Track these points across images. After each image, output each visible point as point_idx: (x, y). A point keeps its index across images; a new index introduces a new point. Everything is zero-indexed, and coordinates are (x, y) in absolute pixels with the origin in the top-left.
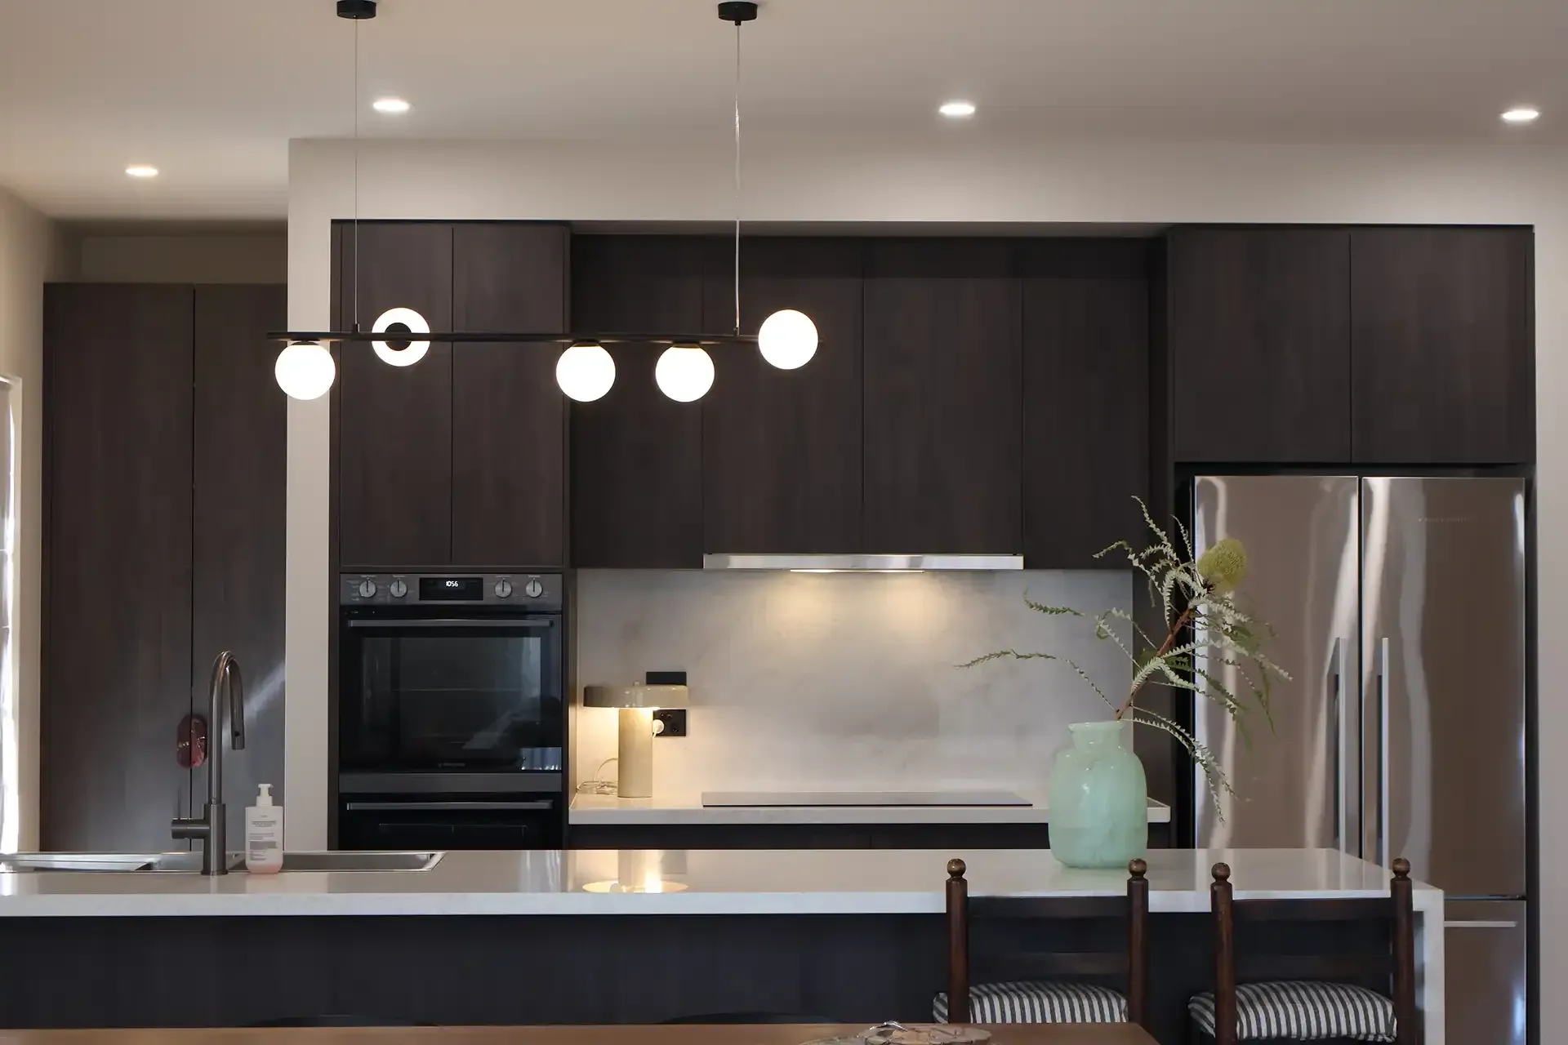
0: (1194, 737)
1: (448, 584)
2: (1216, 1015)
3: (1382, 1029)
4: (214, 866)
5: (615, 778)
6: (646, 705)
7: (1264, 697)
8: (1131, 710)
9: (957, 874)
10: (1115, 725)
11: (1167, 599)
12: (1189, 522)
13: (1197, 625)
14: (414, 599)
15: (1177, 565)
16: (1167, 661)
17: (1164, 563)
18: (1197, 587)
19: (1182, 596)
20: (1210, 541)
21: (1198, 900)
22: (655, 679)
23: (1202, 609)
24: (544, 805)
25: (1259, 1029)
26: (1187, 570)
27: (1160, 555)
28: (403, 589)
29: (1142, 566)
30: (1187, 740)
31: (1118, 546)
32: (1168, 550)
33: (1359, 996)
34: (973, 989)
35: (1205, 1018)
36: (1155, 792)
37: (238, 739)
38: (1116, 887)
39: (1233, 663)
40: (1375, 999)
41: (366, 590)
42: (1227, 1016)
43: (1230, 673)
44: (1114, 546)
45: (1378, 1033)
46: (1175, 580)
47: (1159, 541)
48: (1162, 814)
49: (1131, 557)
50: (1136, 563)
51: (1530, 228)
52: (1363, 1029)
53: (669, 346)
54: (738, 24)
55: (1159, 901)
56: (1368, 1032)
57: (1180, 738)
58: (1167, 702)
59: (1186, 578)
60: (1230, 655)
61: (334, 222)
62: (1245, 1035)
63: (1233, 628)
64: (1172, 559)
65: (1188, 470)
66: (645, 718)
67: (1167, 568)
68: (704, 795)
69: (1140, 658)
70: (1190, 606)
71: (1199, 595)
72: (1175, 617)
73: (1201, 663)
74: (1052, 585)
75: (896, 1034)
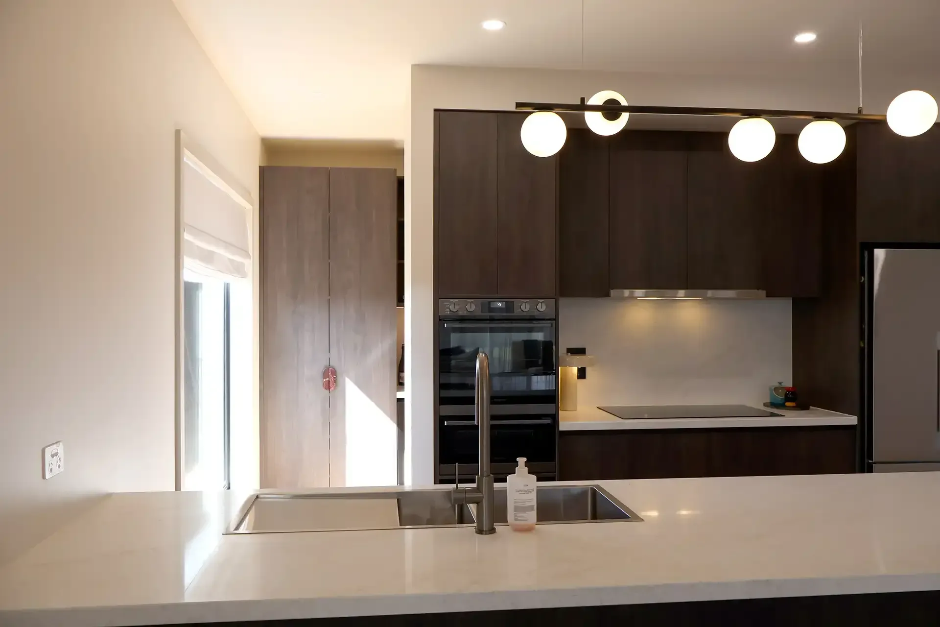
4: (486, 526)
6: (574, 365)
14: (479, 313)
24: (548, 421)
28: (473, 307)
41: (454, 308)
61: (435, 110)
66: (574, 371)
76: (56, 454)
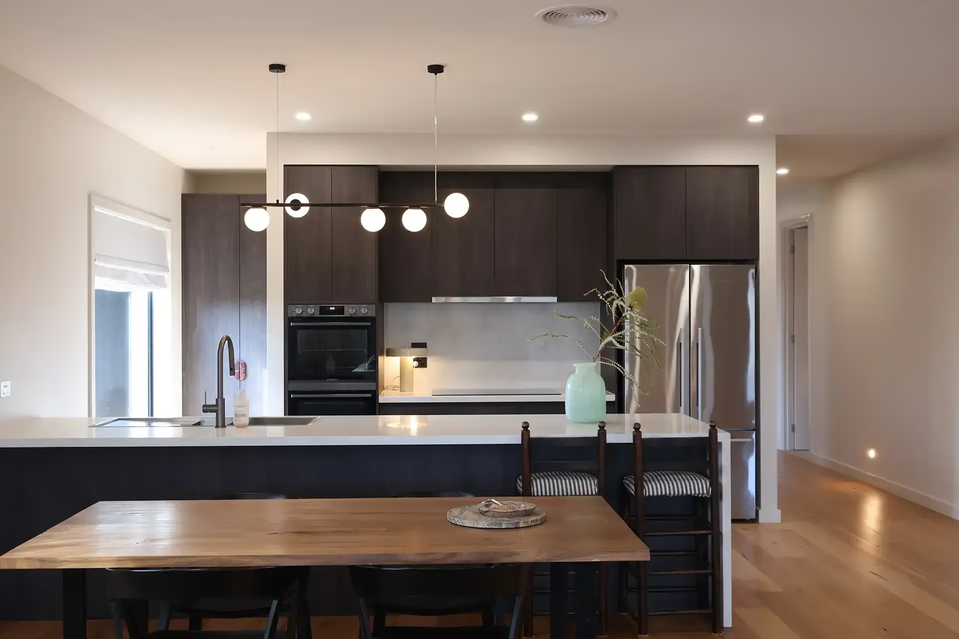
0: (624, 368)
1: (331, 308)
2: (636, 486)
3: (705, 492)
4: (220, 424)
5: (399, 385)
6: (411, 355)
7: (654, 353)
8: (600, 357)
9: (526, 427)
10: (593, 364)
11: (614, 313)
12: (622, 280)
13: (626, 323)
14: (317, 315)
15: (618, 298)
16: (614, 338)
17: (612, 297)
18: (626, 307)
19: (619, 311)
20: (630, 289)
21: (627, 437)
22: (414, 345)
23: (628, 316)
24: (369, 395)
25: (653, 492)
26: (622, 300)
27: (612, 294)
28: (313, 311)
29: (604, 299)
30: (622, 370)
31: (594, 291)
32: (615, 292)
33: (694, 477)
34: (533, 475)
35: (631, 488)
36: (609, 388)
37: (232, 371)
38: (593, 432)
39: (639, 338)
40: (701, 479)
41: (298, 311)
42: (639, 486)
43: (638, 342)
44: (592, 291)
45: (703, 493)
46: (617, 304)
47: (610, 289)
48: (612, 397)
49: (599, 295)
50: (601, 298)
51: (757, 166)
52: (697, 492)
53: (407, 209)
54: (436, 74)
55: (611, 438)
56: (699, 493)
57: (620, 369)
58: (614, 355)
59: (622, 303)
60: (637, 335)
61: (284, 165)
62: (647, 494)
63: (641, 324)
64: (616, 296)
65: (622, 263)
66: (410, 361)
67: (613, 300)
68: (433, 391)
69: (603, 336)
70: (624, 315)
71: (627, 310)
72: (617, 320)
73: (627, 339)
74: (569, 308)
75: (493, 506)
76: (7, 386)
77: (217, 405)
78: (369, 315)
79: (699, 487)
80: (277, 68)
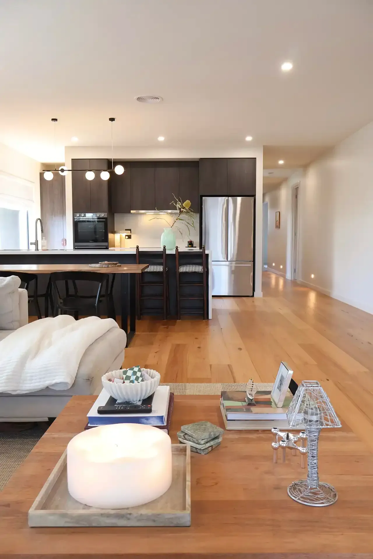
3: (201, 271)
5: (120, 245)
22: (125, 230)
24: (105, 247)
25: (182, 271)
41: (78, 215)
42: (177, 269)
51: (256, 158)
53: (102, 171)
54: (112, 122)
56: (199, 271)
61: (72, 159)
62: (180, 271)
65: (202, 196)
77: (35, 243)
78: (105, 217)
79: (199, 269)
80: (55, 120)
